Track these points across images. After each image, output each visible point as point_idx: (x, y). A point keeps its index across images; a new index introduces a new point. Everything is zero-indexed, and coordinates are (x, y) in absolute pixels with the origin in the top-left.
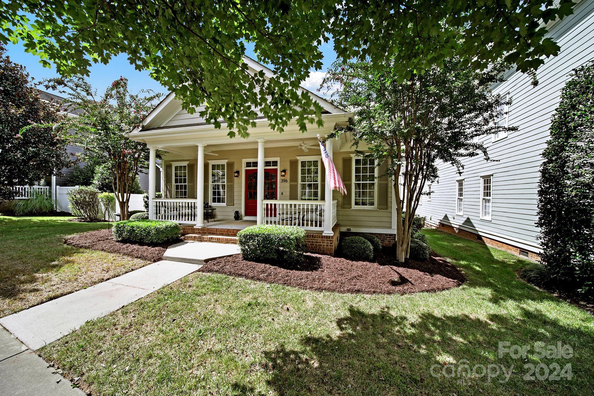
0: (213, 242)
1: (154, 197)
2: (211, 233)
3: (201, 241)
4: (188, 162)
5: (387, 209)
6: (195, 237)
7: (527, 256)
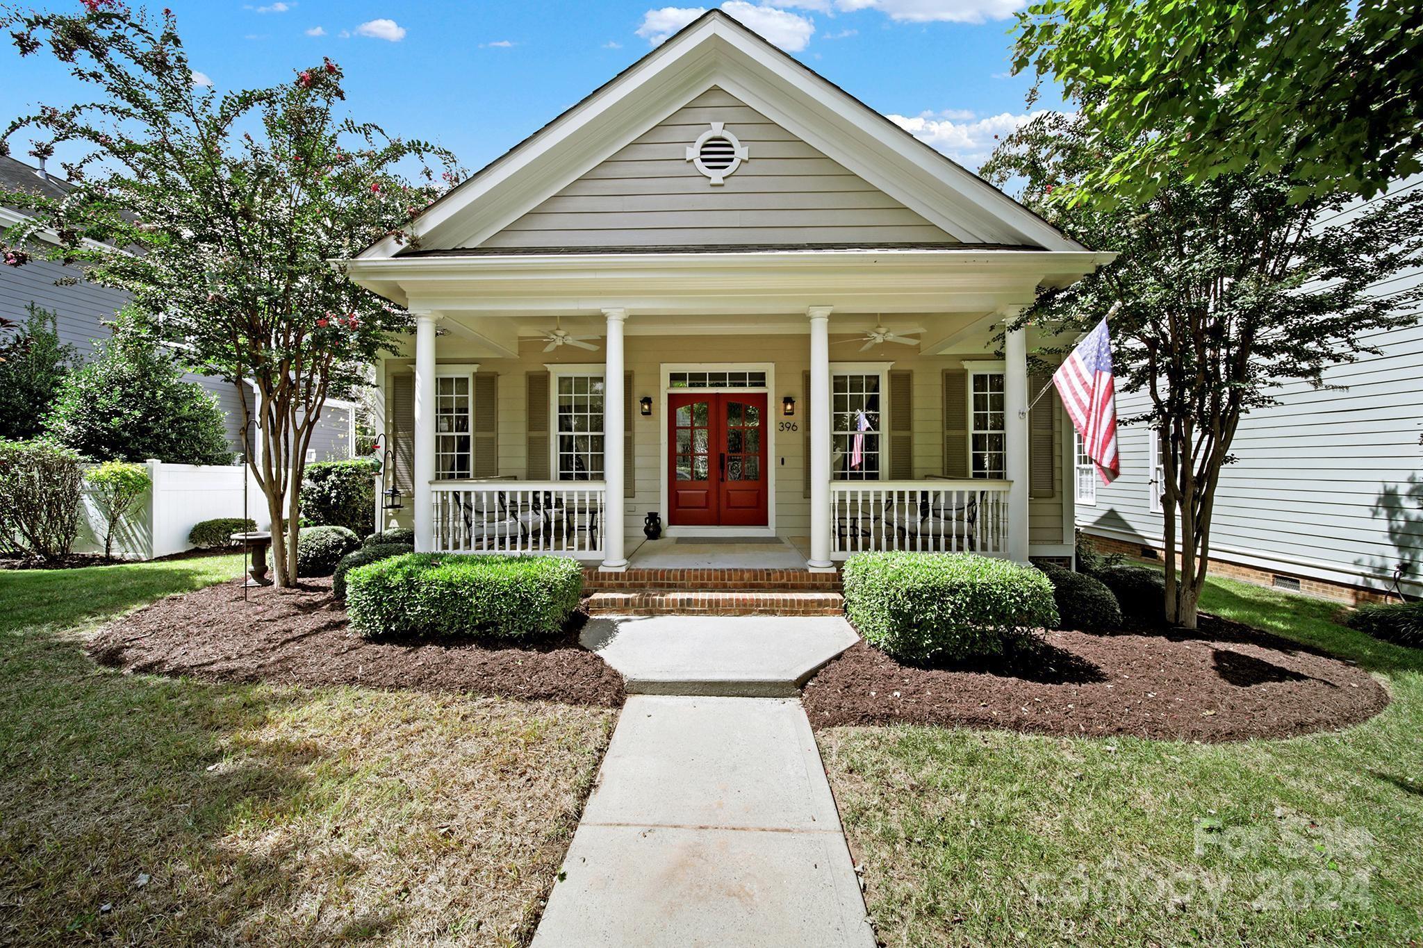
0: (693, 613)
1: (432, 477)
2: (670, 586)
3: (651, 613)
4: (474, 368)
5: (1053, 496)
6: (627, 600)
7: (1298, 588)
